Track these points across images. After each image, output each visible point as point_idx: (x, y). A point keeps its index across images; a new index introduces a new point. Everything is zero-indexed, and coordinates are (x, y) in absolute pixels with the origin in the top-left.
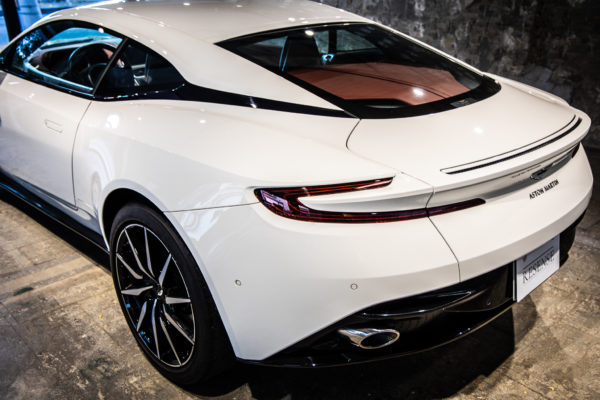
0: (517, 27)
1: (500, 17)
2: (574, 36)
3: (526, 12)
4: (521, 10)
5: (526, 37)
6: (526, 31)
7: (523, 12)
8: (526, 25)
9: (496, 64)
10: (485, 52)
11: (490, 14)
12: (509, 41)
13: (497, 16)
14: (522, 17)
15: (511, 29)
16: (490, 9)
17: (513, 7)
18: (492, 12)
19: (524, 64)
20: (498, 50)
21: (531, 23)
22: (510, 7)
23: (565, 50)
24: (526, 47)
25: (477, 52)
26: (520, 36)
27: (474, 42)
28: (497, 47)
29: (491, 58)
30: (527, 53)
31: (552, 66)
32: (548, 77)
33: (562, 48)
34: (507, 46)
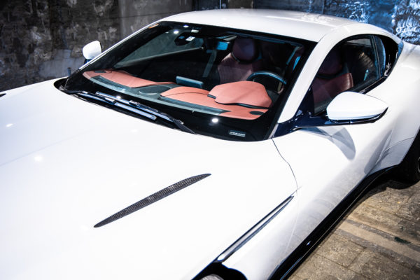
0: (39, 26)
1: (23, 20)
2: (78, 26)
3: (42, 14)
4: (39, 13)
5: (48, 32)
6: (46, 27)
7: (40, 14)
8: (45, 23)
9: (31, 56)
10: (20, 49)
11: (14, 19)
12: (37, 37)
13: (21, 19)
14: (40, 18)
15: (35, 28)
16: (13, 15)
17: (32, 12)
18: (16, 17)
19: (52, 51)
20: (30, 46)
21: (48, 21)
22: (29, 12)
23: (75, 35)
24: (50, 39)
25: (12, 51)
26: (43, 32)
27: (6, 43)
28: (28, 43)
29: (26, 52)
30: (51, 43)
31: (70, 47)
32: (69, 55)
33: (72, 34)
34: (36, 42)
